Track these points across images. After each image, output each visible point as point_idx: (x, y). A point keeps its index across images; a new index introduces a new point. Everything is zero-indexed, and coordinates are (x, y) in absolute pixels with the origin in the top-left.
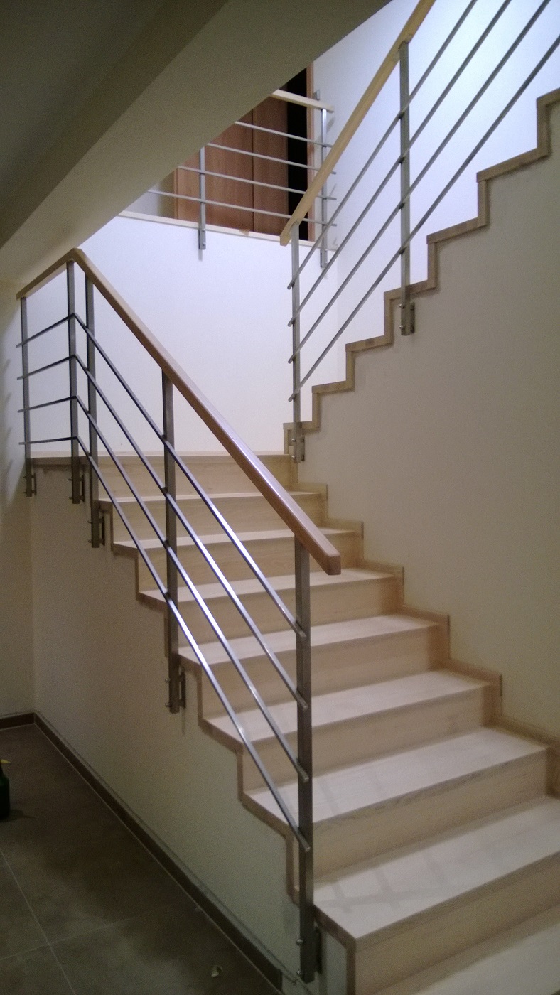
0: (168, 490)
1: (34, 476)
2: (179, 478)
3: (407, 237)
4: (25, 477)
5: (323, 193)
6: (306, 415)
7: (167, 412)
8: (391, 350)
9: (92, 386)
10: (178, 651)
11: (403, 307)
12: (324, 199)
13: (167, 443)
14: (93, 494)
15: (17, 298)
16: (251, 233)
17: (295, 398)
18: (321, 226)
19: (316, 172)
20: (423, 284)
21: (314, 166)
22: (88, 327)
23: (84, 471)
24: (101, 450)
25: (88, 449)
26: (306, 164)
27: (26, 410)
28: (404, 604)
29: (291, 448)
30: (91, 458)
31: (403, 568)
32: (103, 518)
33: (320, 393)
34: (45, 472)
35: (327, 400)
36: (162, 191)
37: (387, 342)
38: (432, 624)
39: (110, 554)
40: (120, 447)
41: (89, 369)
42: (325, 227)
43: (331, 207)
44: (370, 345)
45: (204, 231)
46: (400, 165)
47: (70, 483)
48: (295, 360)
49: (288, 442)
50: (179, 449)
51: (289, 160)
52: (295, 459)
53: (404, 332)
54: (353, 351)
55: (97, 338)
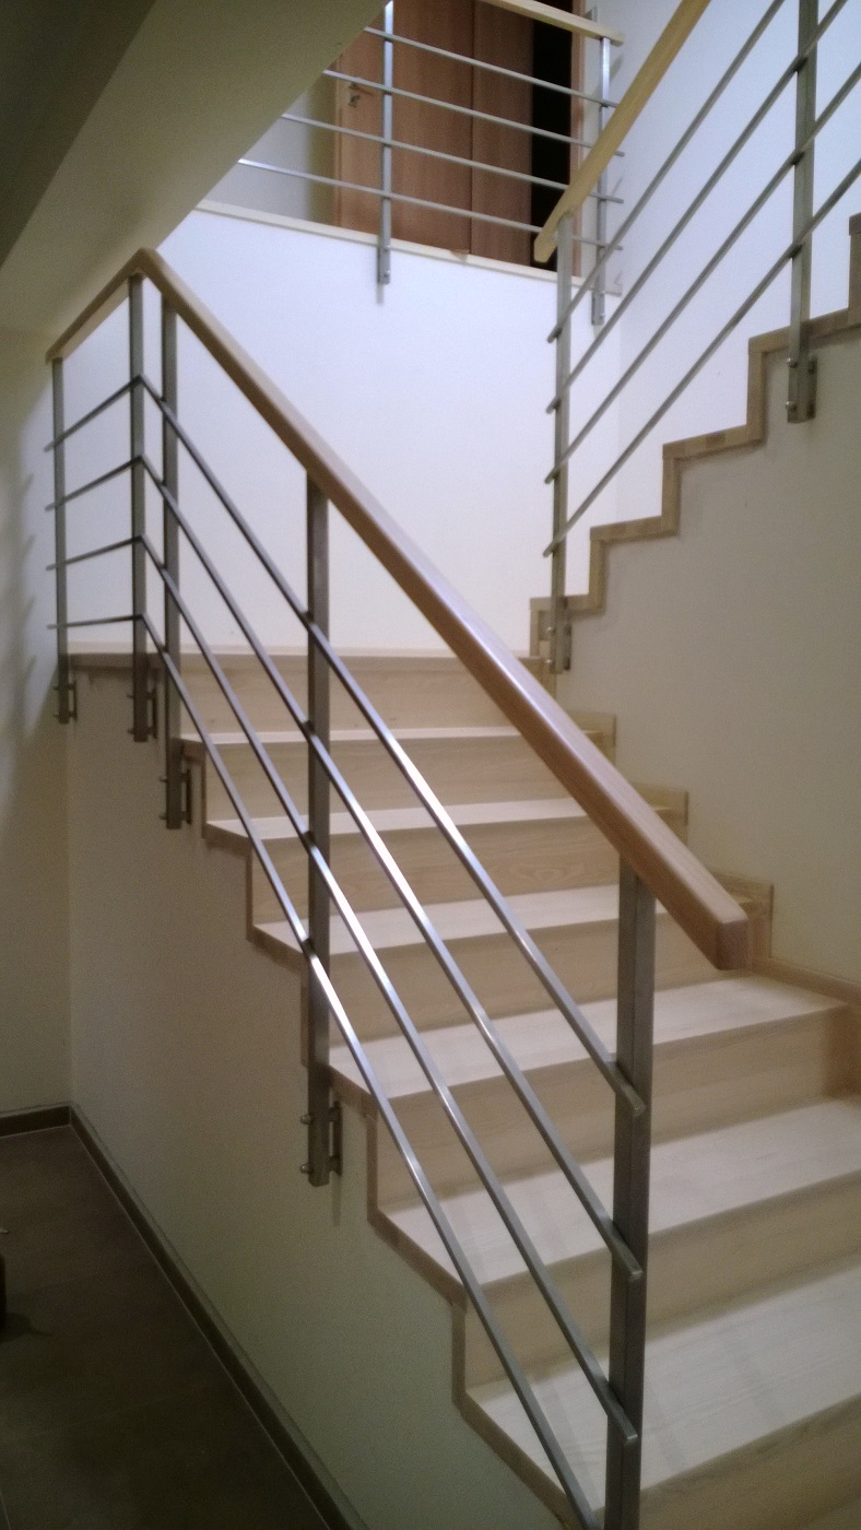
0: (314, 726)
1: (73, 687)
2: (337, 699)
3: (806, 223)
4: (56, 689)
5: (599, 190)
6: (578, 582)
7: (316, 564)
8: (758, 456)
9: (172, 519)
10: (327, 1058)
11: (794, 366)
12: (602, 200)
13: (315, 629)
14: (171, 727)
15: (47, 360)
16: (472, 259)
17: (557, 550)
18: (594, 248)
19: (586, 152)
20: (838, 317)
21: (582, 139)
22: (166, 399)
23: (156, 679)
24: (186, 642)
25: (162, 639)
26: (567, 133)
27: (61, 565)
28: (770, 957)
29: (545, 646)
30: (166, 656)
31: (772, 888)
32: (189, 771)
33: (606, 540)
34: (91, 681)
35: (619, 556)
36: (313, 173)
37: (754, 436)
38: (834, 1004)
39: (200, 842)
40: (221, 637)
41: (168, 483)
42: (603, 251)
43: (614, 217)
44: (715, 445)
45: (387, 251)
46: (795, 76)
47: (130, 703)
48: (558, 477)
49: (538, 634)
50: (339, 642)
51: (535, 125)
52: (552, 666)
53: (793, 415)
54: (678, 457)
55: (184, 420)
